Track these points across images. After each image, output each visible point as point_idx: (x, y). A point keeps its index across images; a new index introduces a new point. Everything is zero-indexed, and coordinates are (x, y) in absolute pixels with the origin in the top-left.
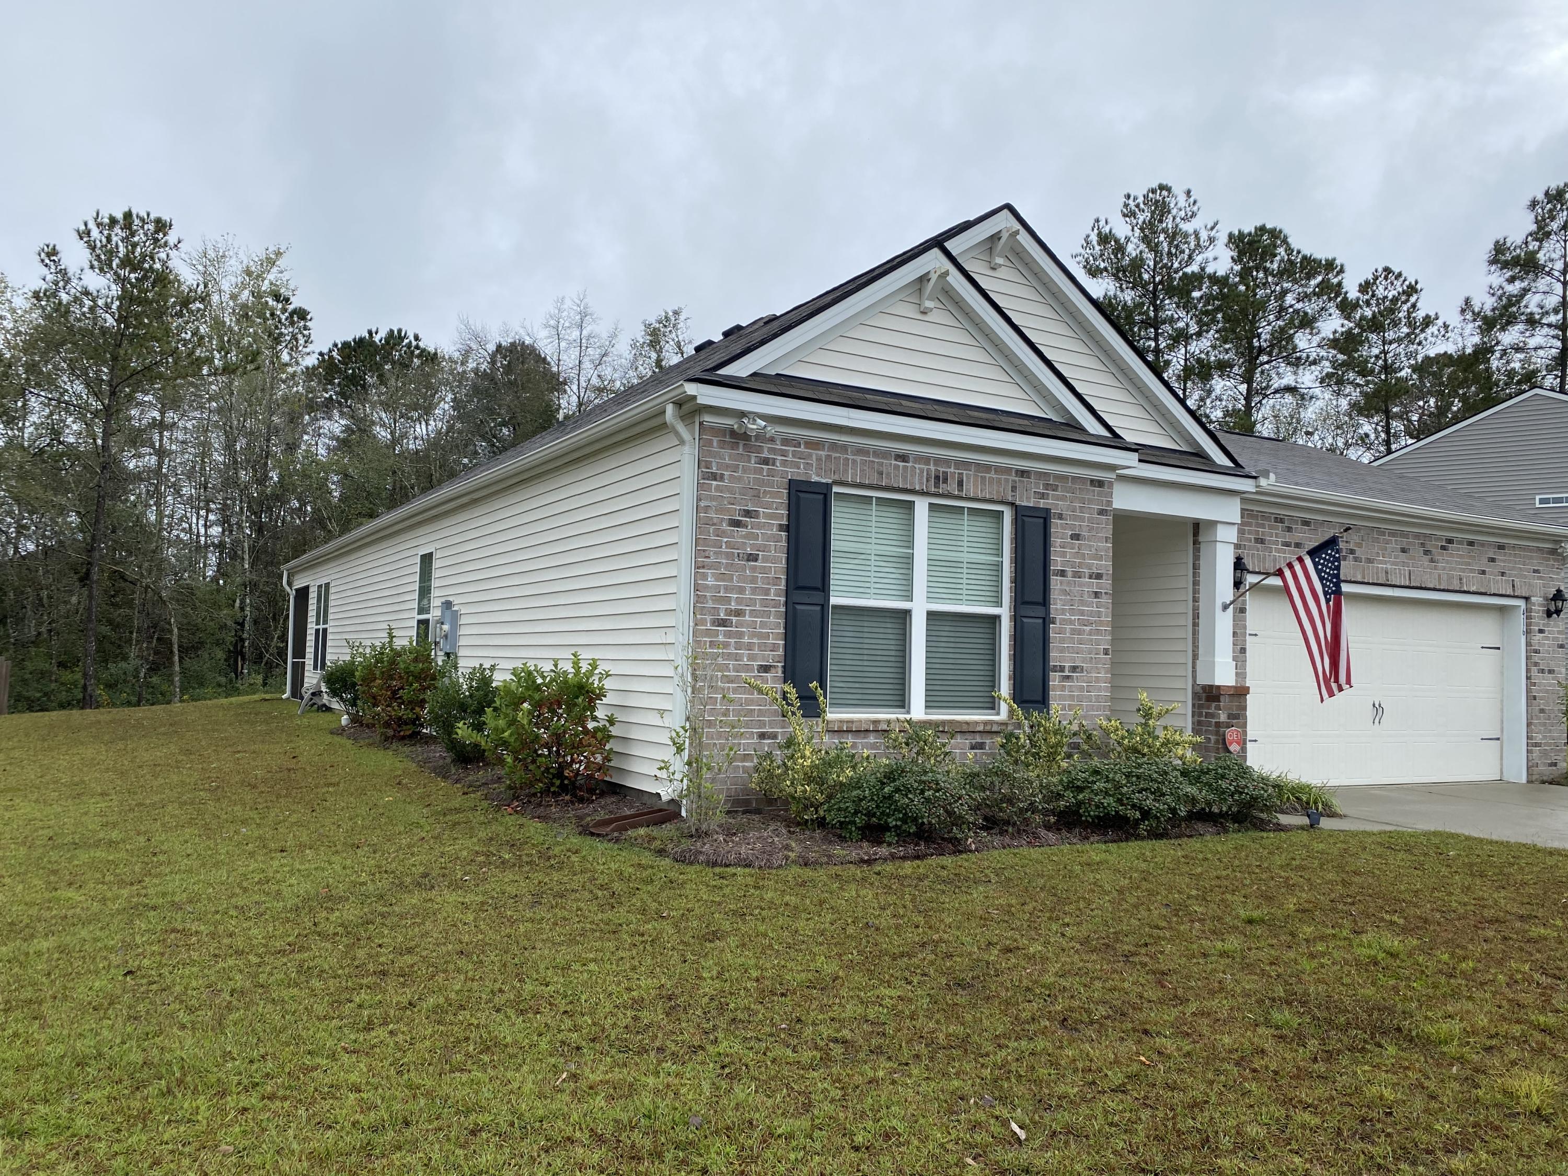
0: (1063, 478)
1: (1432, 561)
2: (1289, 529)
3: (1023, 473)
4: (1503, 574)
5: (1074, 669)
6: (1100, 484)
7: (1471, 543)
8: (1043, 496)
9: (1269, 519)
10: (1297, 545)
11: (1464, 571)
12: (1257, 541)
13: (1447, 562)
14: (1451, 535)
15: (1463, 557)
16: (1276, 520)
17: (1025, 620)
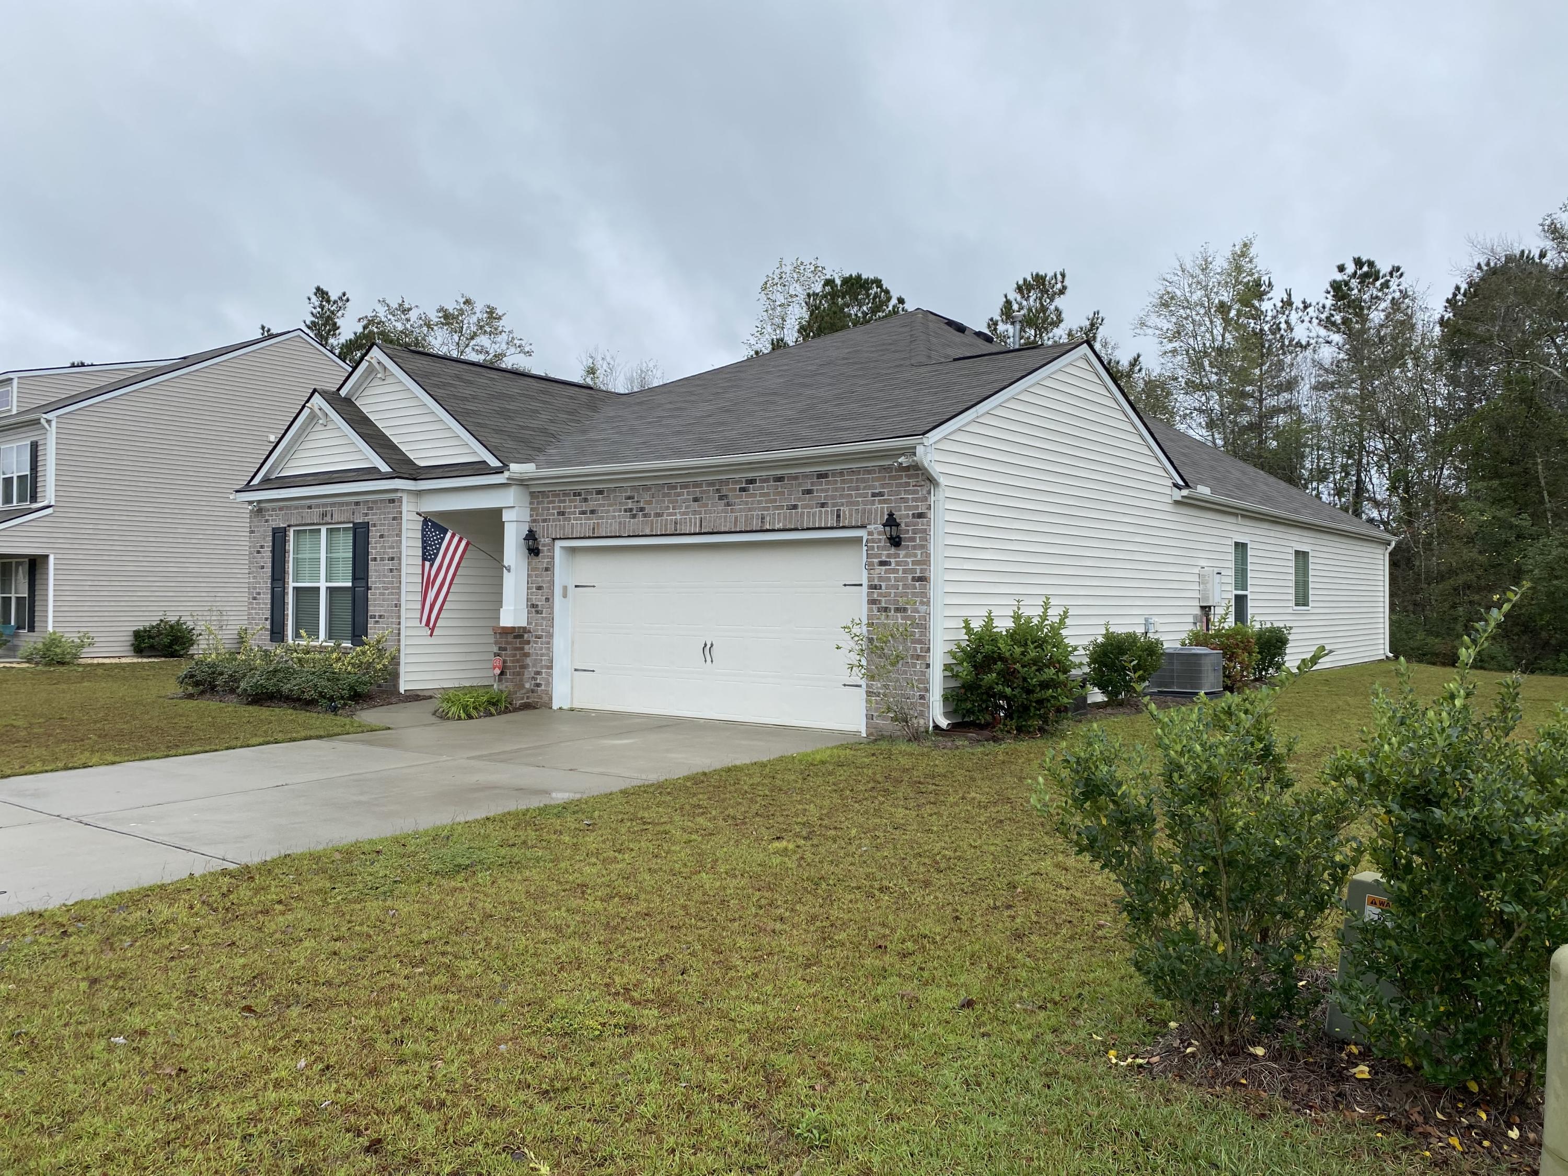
0: (375, 502)
1: (728, 504)
2: (586, 500)
3: (357, 504)
4: (823, 505)
5: (380, 617)
6: (392, 501)
7: (780, 479)
8: (366, 515)
9: (569, 495)
10: (592, 512)
11: (767, 509)
12: (559, 513)
13: (747, 503)
14: (750, 475)
15: (768, 494)
16: (575, 495)
17: (356, 589)
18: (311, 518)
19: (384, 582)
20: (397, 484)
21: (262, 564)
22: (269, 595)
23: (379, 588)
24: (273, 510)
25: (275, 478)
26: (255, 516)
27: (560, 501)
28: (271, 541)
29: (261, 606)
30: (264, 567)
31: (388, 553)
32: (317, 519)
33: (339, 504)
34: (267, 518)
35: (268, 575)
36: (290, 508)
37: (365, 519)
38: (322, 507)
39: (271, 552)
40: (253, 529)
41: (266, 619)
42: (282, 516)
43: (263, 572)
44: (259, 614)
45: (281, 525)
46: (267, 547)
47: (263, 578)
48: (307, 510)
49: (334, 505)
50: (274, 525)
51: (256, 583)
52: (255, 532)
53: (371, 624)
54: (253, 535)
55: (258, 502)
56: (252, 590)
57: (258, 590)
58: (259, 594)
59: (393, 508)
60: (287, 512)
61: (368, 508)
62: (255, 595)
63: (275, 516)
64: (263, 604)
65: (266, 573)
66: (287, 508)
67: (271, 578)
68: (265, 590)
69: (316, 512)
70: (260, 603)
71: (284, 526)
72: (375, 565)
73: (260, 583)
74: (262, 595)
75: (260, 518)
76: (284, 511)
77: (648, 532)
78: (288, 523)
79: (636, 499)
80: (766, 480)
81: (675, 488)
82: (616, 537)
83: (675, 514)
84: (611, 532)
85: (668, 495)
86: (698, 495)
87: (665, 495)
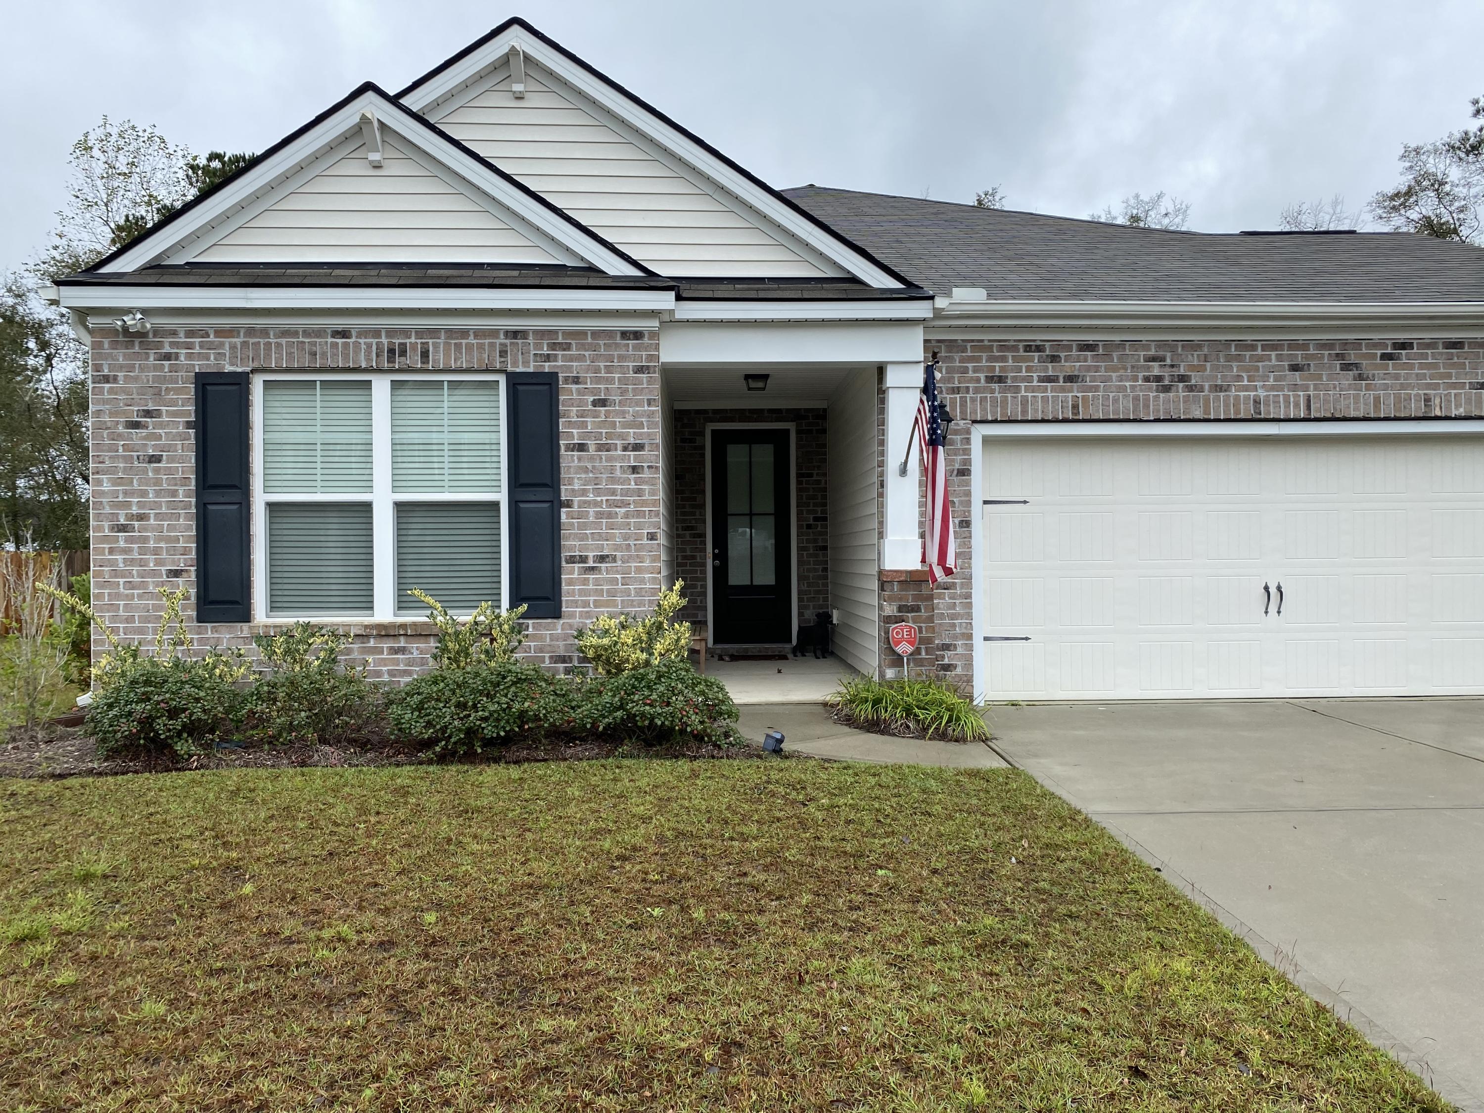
1: (1360, 377)
2: (1054, 359)
3: (515, 334)
5: (602, 559)
6: (637, 335)
7: (1456, 345)
9: (1015, 348)
10: (1070, 379)
11: (1436, 387)
12: (990, 379)
13: (1397, 377)
14: (1402, 336)
15: (1435, 366)
16: (1028, 349)
17: (522, 505)
18: (346, 357)
19: (613, 492)
20: (665, 301)
21: (151, 452)
22: (186, 519)
23: (596, 504)
24: (190, 333)
25: (187, 264)
26: (114, 345)
27: (991, 359)
28: (193, 401)
29: (152, 544)
30: (157, 459)
31: (622, 436)
32: (368, 359)
33: (451, 333)
34: (167, 349)
35: (180, 475)
36: (264, 332)
37: (547, 367)
38: (387, 337)
39: (188, 425)
40: (106, 372)
41: (177, 573)
42: (233, 347)
43: (157, 471)
44: (142, 563)
45: (228, 368)
46: (170, 414)
47: (158, 482)
48: (330, 340)
49: (433, 332)
50: (198, 366)
51: (126, 493)
52: (115, 379)
53: (570, 574)
54: (107, 386)
55: (145, 311)
56: (108, 510)
57: (135, 510)
58: (141, 517)
59: (635, 348)
60: (252, 341)
61: (553, 346)
62: (122, 521)
63: (201, 347)
64: (159, 539)
65: (169, 471)
66: (251, 331)
67: (193, 482)
68: (164, 510)
69: (369, 346)
70: (146, 539)
71: (239, 370)
72: (579, 459)
73: (144, 494)
74: (152, 521)
75: (137, 349)
76: (238, 336)
77: (1198, 414)
78: (256, 365)
79: (1168, 362)
80: (1432, 345)
81: (1253, 348)
82: (1134, 421)
83: (1255, 388)
84: (1116, 411)
85: (1239, 358)
86: (1299, 361)
87: (1229, 358)
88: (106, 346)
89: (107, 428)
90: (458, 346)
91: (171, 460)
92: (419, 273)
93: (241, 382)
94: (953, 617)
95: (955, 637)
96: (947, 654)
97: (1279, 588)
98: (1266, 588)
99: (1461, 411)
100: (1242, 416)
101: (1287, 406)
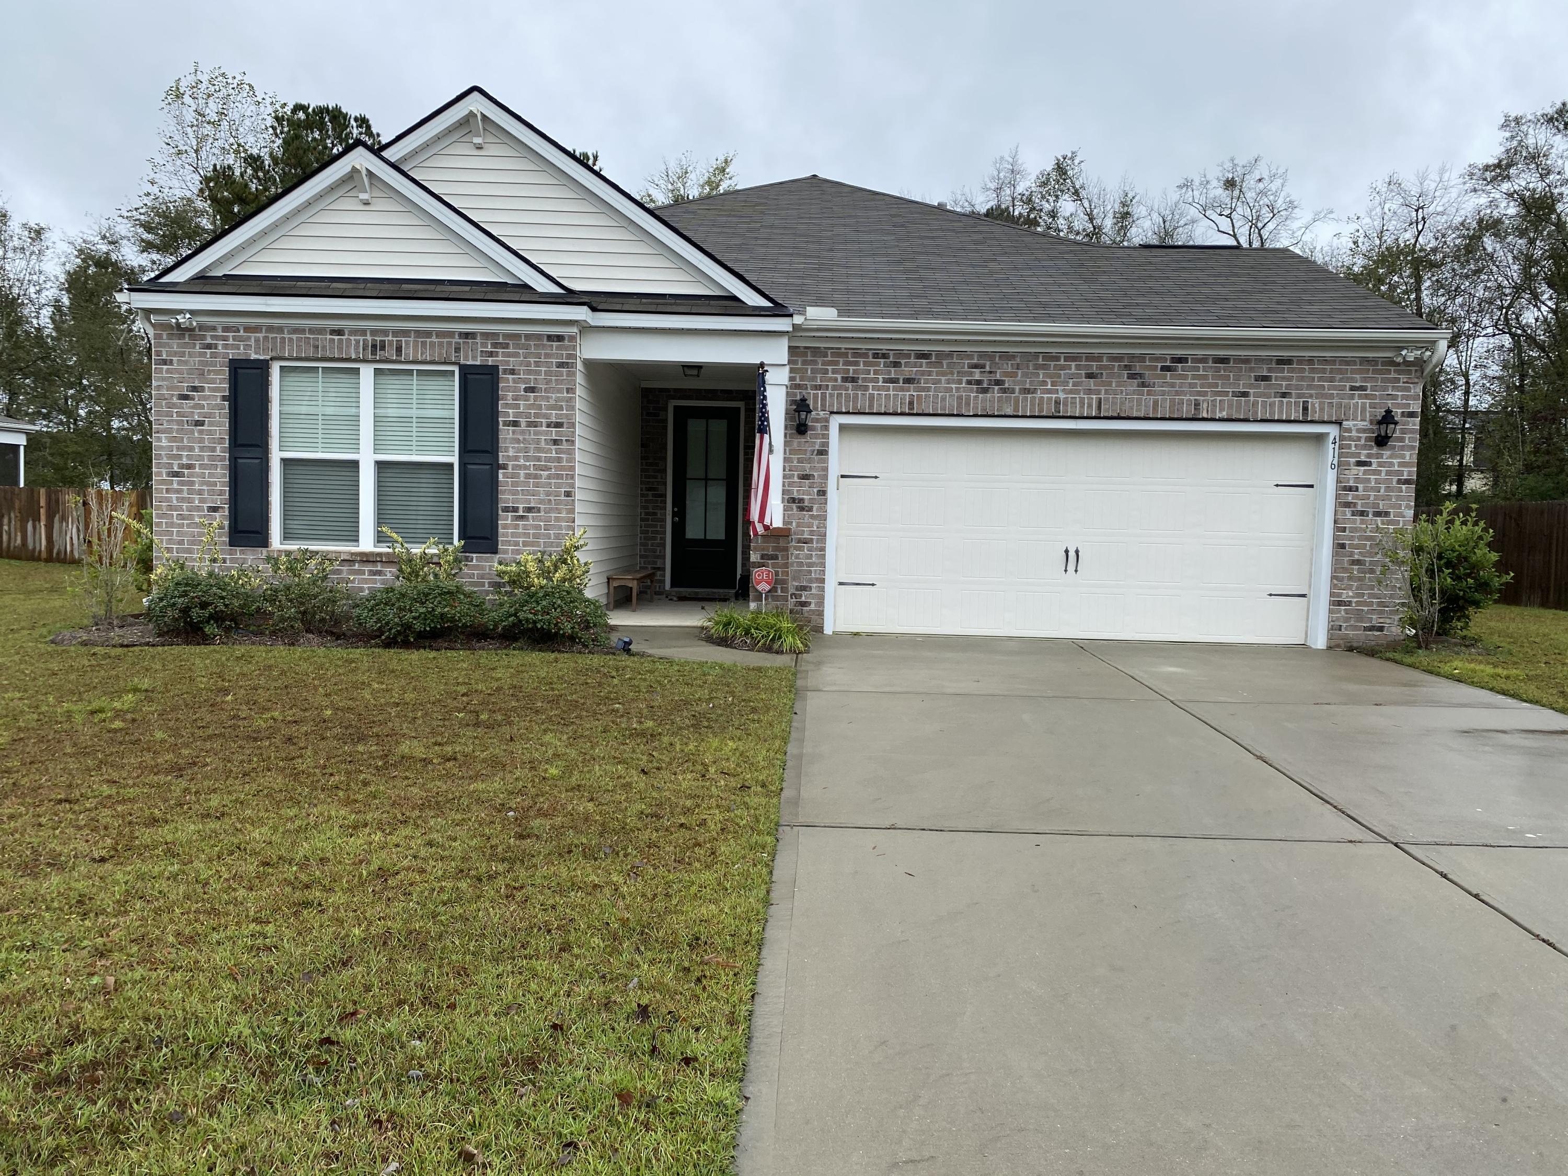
0: (517, 336)
1: (1143, 385)
3: (466, 335)
5: (529, 510)
6: (560, 338)
7: (1222, 360)
8: (491, 354)
10: (908, 381)
11: (1204, 394)
12: (845, 379)
13: (1173, 385)
14: (1179, 352)
15: (1205, 377)
16: (876, 356)
17: (469, 467)
18: (340, 349)
19: (539, 459)
20: (581, 313)
21: (196, 418)
22: (222, 469)
23: (526, 468)
24: (226, 329)
25: (225, 275)
26: (170, 336)
27: (847, 363)
28: (227, 381)
29: (197, 487)
30: (202, 423)
31: (546, 416)
32: (357, 353)
33: (418, 333)
34: (209, 341)
35: (218, 436)
36: (280, 330)
37: (490, 361)
38: (372, 335)
39: (224, 398)
40: (164, 357)
41: (214, 509)
42: (257, 340)
43: (201, 432)
44: (190, 501)
45: (254, 356)
46: (211, 389)
47: (201, 440)
48: (329, 337)
49: (406, 333)
50: (232, 354)
51: (178, 448)
52: (171, 362)
53: (505, 521)
54: (165, 367)
55: (192, 312)
56: (165, 460)
57: (185, 461)
58: (190, 467)
59: (558, 348)
60: (271, 335)
61: (495, 345)
62: (176, 469)
63: (234, 340)
64: (202, 483)
65: (210, 432)
66: (270, 329)
67: (227, 442)
68: (206, 462)
69: (358, 342)
70: (192, 483)
71: (262, 358)
72: (514, 432)
73: (191, 449)
74: (197, 470)
75: (187, 340)
76: (261, 332)
77: (1009, 411)
78: (274, 354)
79: (988, 369)
80: (1203, 360)
81: (1057, 359)
82: (958, 415)
83: (1057, 392)
84: (943, 408)
85: (1044, 367)
86: (1094, 370)
87: (1037, 367)
88: (165, 337)
89: (166, 399)
90: (423, 343)
91: (211, 424)
92: (396, 287)
93: (263, 367)
94: (810, 565)
95: (811, 581)
96: (804, 593)
97: (1077, 552)
98: (1067, 552)
99: (1224, 414)
100: (1044, 413)
101: (1082, 406)
